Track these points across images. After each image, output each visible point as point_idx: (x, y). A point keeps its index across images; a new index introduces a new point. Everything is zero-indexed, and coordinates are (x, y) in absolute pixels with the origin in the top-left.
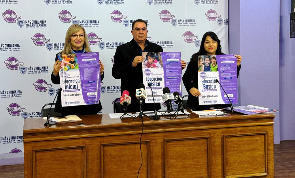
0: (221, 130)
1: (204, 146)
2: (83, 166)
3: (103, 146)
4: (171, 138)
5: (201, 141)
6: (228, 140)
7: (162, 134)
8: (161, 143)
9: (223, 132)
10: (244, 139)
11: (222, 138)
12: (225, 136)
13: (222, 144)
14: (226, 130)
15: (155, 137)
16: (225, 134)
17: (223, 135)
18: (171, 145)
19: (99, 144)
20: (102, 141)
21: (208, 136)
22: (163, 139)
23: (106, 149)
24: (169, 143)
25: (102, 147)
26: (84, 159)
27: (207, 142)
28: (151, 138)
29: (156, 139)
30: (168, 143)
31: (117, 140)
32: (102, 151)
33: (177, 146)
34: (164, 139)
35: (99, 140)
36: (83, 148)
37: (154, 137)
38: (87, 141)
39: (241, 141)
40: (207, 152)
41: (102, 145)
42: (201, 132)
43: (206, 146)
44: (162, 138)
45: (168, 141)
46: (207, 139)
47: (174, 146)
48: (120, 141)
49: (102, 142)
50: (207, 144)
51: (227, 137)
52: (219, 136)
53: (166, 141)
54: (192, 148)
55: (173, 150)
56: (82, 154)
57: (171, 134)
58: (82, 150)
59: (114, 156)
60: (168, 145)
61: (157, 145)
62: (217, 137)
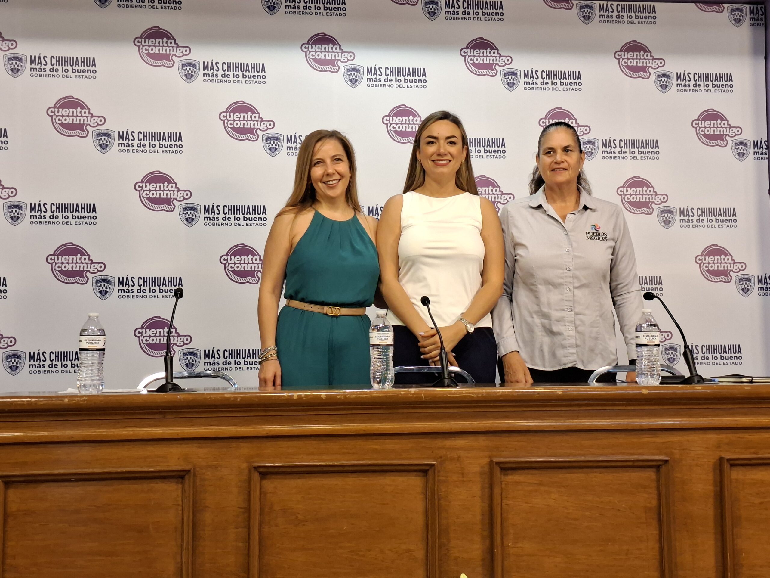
0: (712, 437)
1: (646, 495)
2: (182, 546)
3: (261, 473)
4: (518, 455)
5: (636, 476)
6: (741, 477)
7: (483, 441)
8: (481, 474)
9: (719, 447)
11: (714, 469)
12: (729, 460)
13: (715, 491)
14: (732, 437)
15: (458, 449)
16: (727, 453)
17: (721, 459)
18: (518, 483)
19: (244, 465)
20: (257, 455)
21: (663, 457)
22: (488, 459)
23: (270, 485)
24: (512, 478)
25: (256, 476)
26: (185, 519)
27: (658, 481)
28: (442, 452)
29: (459, 457)
30: (504, 475)
31: (312, 454)
32: (255, 495)
33: (542, 488)
34: (491, 461)
35: (245, 448)
36: (182, 477)
37: (452, 449)
38: (201, 451)
40: (660, 520)
41: (256, 468)
42: (635, 440)
43: (655, 496)
44: (484, 457)
45: (507, 468)
46: (658, 467)
47: (528, 488)
50: (658, 489)
51: (734, 464)
52: (706, 460)
53: (499, 469)
54: (598, 499)
55: (526, 503)
56: (180, 503)
57: (518, 441)
58: (180, 486)
59: (300, 517)
60: (506, 484)
61: (463, 481)
62: (697, 465)
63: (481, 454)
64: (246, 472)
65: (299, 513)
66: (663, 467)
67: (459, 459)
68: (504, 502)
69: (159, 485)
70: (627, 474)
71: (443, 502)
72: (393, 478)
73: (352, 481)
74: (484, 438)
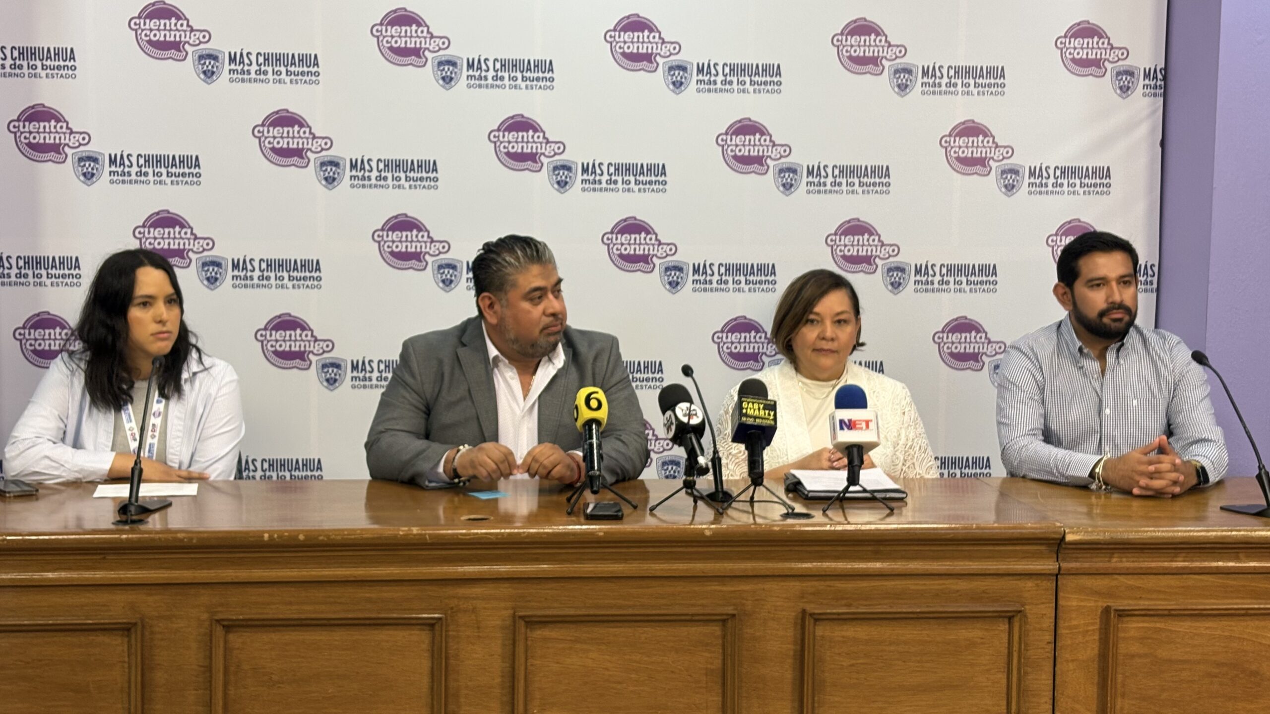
0: (795, 586)
1: (707, 655)
3: (224, 626)
4: (549, 608)
5: (696, 631)
6: (827, 633)
7: (505, 590)
8: (502, 628)
10: (909, 632)
11: (796, 624)
12: (811, 614)
13: (794, 651)
14: (820, 585)
15: (474, 598)
16: (812, 606)
17: (804, 611)
18: (547, 639)
19: (205, 616)
20: (222, 605)
21: (730, 610)
22: (511, 612)
23: (237, 639)
24: (539, 633)
25: (219, 631)
26: (133, 678)
27: (724, 637)
28: (453, 603)
30: (531, 630)
31: (290, 603)
32: (219, 652)
33: (578, 646)
35: (206, 597)
36: (129, 630)
37: (467, 598)
38: (150, 599)
39: (891, 644)
40: (724, 684)
41: (218, 621)
42: (696, 589)
43: (721, 658)
44: (506, 609)
45: (532, 622)
46: (724, 622)
47: (561, 646)
48: (308, 611)
49: (220, 609)
50: (723, 647)
51: (818, 619)
52: (784, 613)
53: (523, 623)
54: (646, 659)
55: (558, 663)
56: (126, 659)
57: (548, 589)
58: (126, 639)
59: (275, 678)
60: (532, 640)
61: (479, 636)
62: (773, 619)
63: (502, 605)
65: (272, 673)
66: (730, 621)
67: (474, 610)
68: (530, 661)
69: (101, 638)
70: (685, 629)
71: (452, 661)
72: (391, 632)
73: (338, 636)
74: (506, 585)
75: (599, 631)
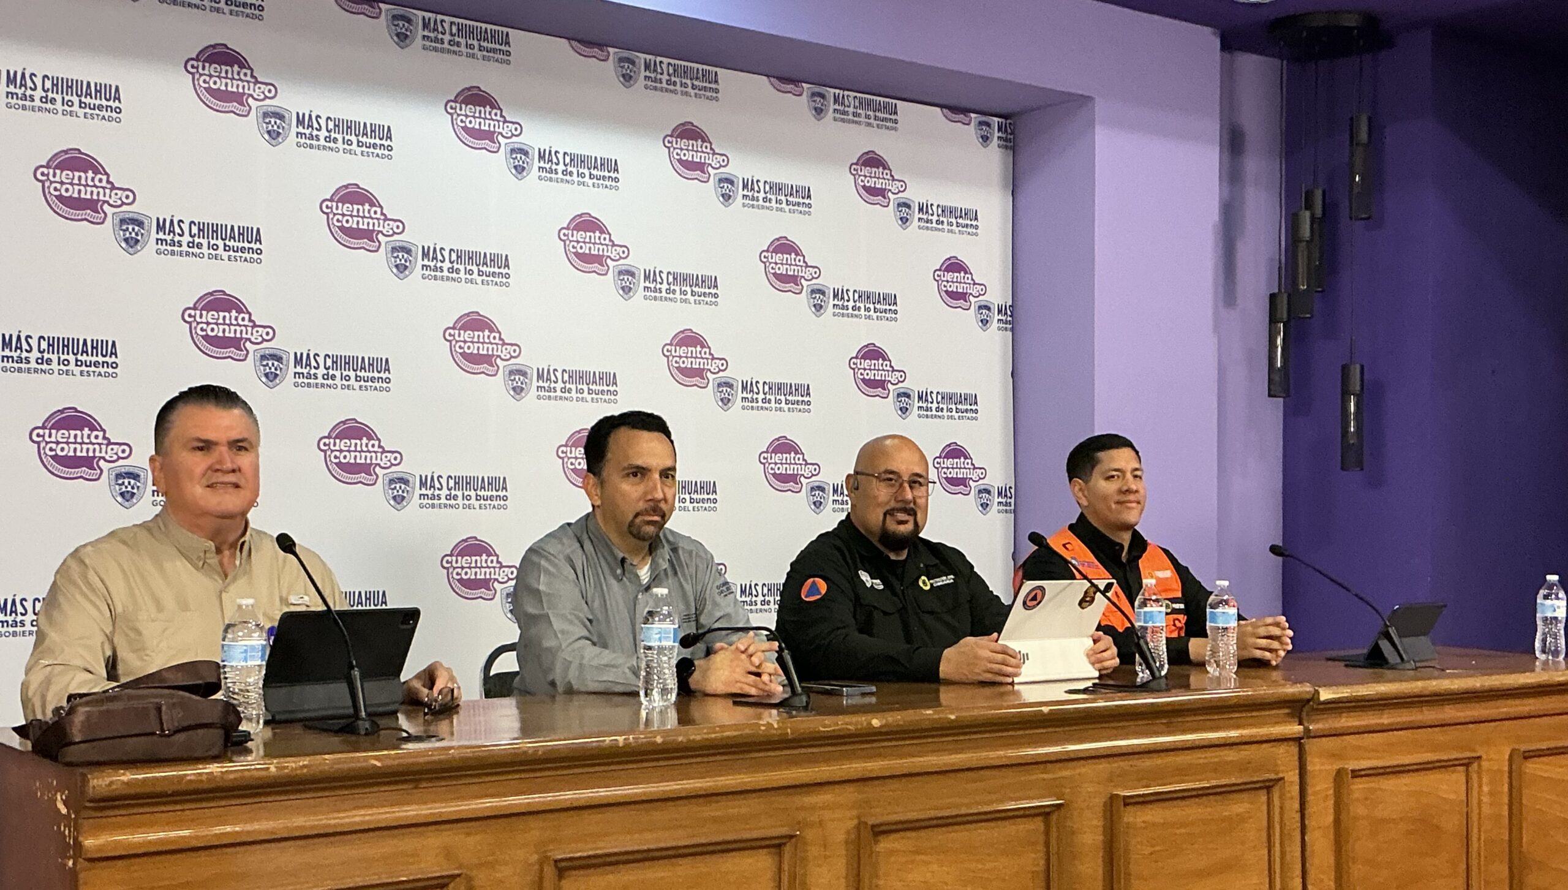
0: (1102, 768)
1: (1033, 855)
3: (559, 869)
4: (894, 813)
5: (1024, 828)
6: (1132, 818)
7: (850, 794)
8: (847, 842)
9: (1108, 778)
11: (1105, 810)
13: (1104, 842)
16: (1120, 788)
17: (1113, 798)
18: (892, 852)
19: (533, 857)
20: (554, 841)
21: (1055, 801)
22: (855, 822)
24: (886, 844)
25: (552, 875)
27: (1047, 833)
28: (801, 816)
29: (821, 819)
30: (876, 841)
33: (919, 857)
34: (860, 823)
37: (813, 808)
38: (471, 841)
41: (552, 862)
43: (1043, 856)
44: (851, 818)
45: (880, 831)
46: (1047, 815)
49: (554, 846)
50: (1047, 844)
52: (1096, 799)
53: (869, 834)
54: (980, 866)
55: (900, 880)
57: (892, 792)
60: (875, 854)
61: (826, 857)
62: (1088, 807)
63: (848, 814)
64: (537, 867)
66: (1054, 814)
67: (821, 822)
68: (874, 882)
72: (738, 859)
73: (682, 869)
74: (852, 789)
75: (939, 836)
